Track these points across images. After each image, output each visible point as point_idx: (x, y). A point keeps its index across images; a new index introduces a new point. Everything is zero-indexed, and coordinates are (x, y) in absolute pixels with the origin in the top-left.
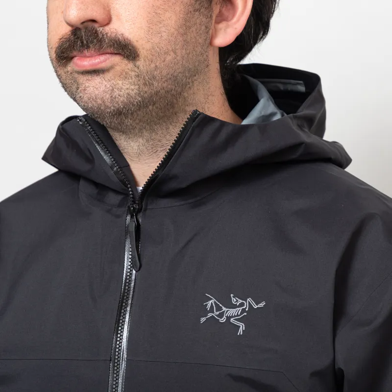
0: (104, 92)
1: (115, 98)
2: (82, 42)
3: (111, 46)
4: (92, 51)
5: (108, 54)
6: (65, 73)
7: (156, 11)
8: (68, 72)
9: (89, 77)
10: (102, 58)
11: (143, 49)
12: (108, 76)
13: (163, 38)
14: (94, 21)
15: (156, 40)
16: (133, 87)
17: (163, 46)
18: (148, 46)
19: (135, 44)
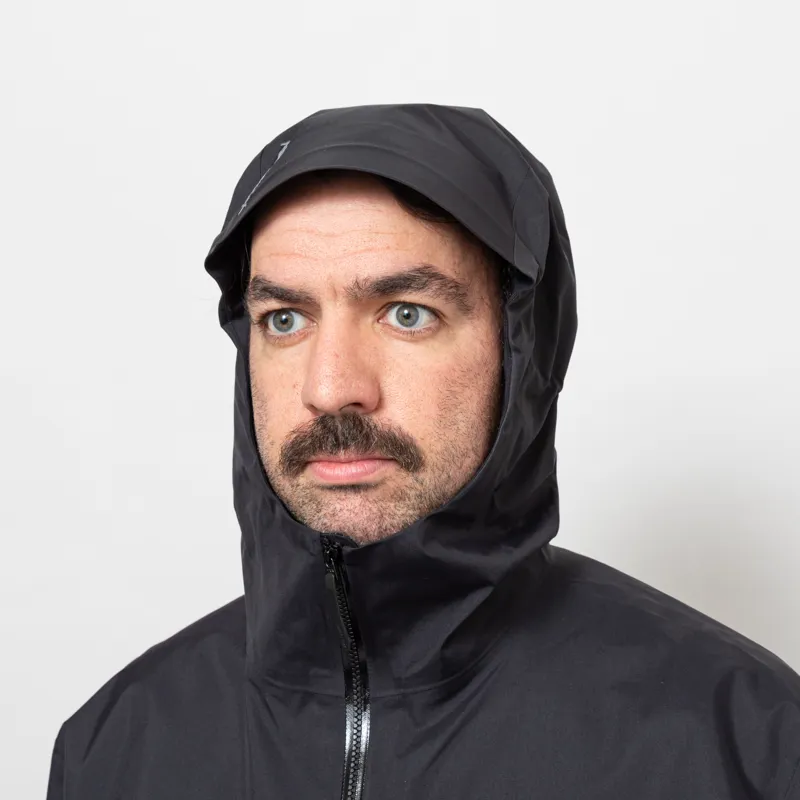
0: (368, 519)
1: (386, 530)
2: (337, 439)
3: (381, 447)
4: (352, 453)
5: (379, 459)
6: (293, 486)
7: (452, 389)
8: (298, 485)
9: (342, 495)
10: (368, 466)
11: (432, 451)
12: (373, 495)
13: (461, 432)
14: (358, 404)
15: (451, 435)
16: (411, 512)
17: (460, 444)
18: (439, 447)
19: (420, 444)
